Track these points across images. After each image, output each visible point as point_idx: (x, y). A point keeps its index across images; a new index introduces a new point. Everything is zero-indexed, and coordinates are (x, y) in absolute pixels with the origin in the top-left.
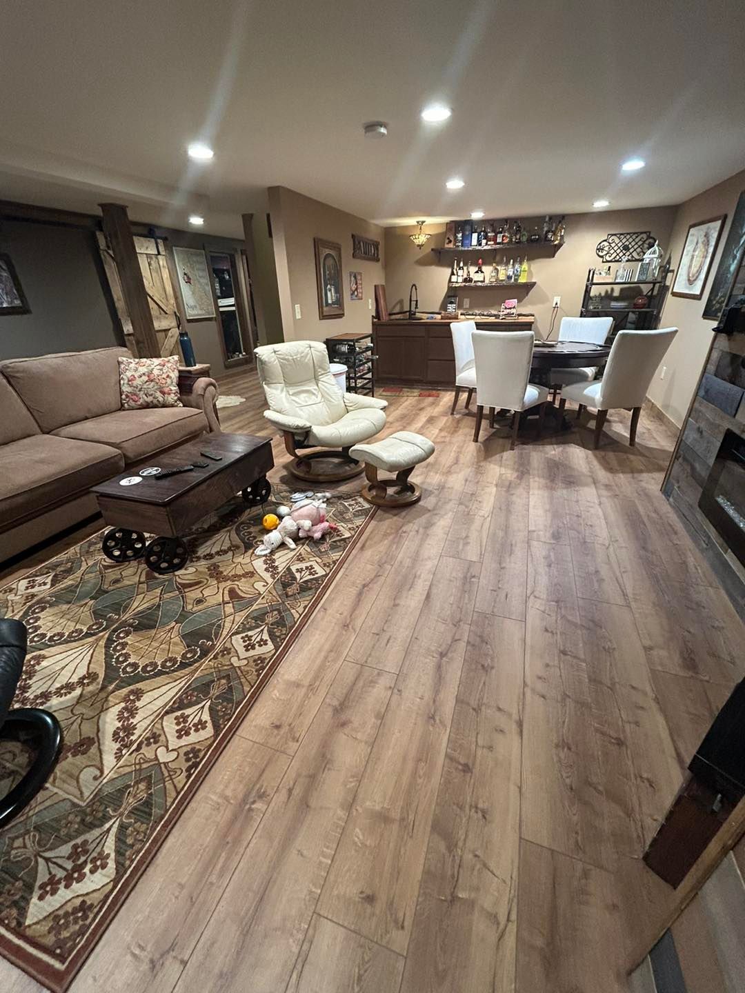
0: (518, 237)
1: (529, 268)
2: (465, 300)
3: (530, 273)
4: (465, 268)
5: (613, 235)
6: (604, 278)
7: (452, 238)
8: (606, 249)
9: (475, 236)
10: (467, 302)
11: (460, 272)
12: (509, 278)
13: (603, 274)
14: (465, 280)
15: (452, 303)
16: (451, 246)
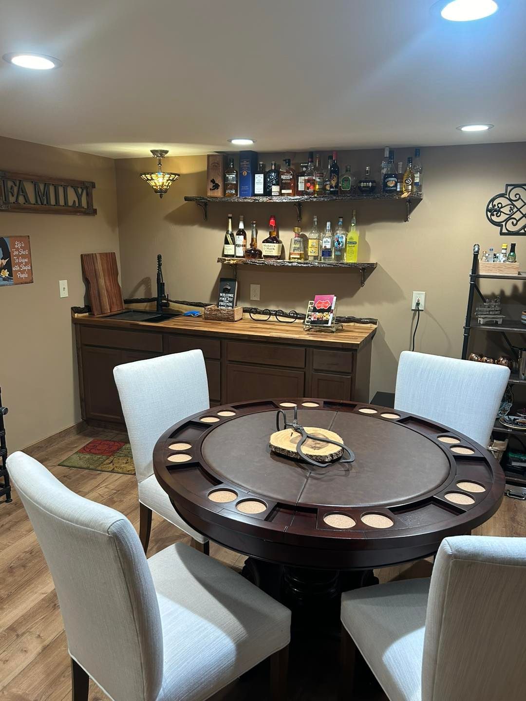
0: (334, 183)
1: (362, 237)
2: (253, 287)
3: (365, 247)
4: (249, 233)
5: (516, 186)
6: (499, 268)
7: (219, 181)
8: (506, 210)
9: (259, 179)
10: (255, 291)
11: (240, 240)
12: (326, 253)
13: (502, 258)
14: (248, 253)
15: (226, 291)
16: (218, 193)
